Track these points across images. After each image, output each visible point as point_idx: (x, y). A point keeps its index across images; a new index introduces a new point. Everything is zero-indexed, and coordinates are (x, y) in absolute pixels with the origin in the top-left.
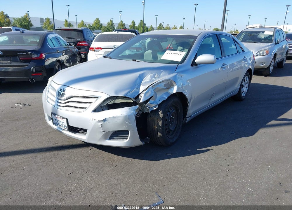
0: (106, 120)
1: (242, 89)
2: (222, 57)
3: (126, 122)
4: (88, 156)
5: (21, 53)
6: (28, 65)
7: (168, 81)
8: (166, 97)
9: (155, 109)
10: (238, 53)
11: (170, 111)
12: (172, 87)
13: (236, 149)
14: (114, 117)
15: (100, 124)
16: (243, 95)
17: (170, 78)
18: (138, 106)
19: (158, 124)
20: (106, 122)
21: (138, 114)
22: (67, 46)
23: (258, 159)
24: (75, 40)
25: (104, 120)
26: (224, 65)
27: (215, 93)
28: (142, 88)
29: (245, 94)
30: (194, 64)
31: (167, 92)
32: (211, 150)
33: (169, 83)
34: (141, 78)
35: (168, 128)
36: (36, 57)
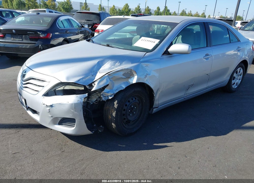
0: (53, 106)
1: (233, 81)
2: (207, 47)
3: (72, 111)
4: (44, 137)
5: (30, 33)
6: (36, 43)
7: (127, 70)
8: (124, 87)
9: (110, 98)
10: (230, 43)
11: (131, 101)
12: (132, 77)
13: (197, 149)
14: (60, 104)
15: (48, 109)
16: (235, 87)
17: (130, 67)
18: (87, 95)
19: (112, 114)
20: (53, 108)
21: (97, 101)
22: (80, 27)
23: (217, 166)
24: (92, 22)
25: (51, 106)
26: (207, 55)
27: (193, 85)
28: (99, 75)
29: (237, 86)
30: (167, 53)
31: (127, 82)
32: (169, 147)
33: (129, 72)
34: (99, 65)
35: (126, 118)
36: (44, 36)
